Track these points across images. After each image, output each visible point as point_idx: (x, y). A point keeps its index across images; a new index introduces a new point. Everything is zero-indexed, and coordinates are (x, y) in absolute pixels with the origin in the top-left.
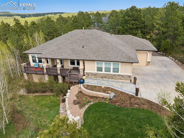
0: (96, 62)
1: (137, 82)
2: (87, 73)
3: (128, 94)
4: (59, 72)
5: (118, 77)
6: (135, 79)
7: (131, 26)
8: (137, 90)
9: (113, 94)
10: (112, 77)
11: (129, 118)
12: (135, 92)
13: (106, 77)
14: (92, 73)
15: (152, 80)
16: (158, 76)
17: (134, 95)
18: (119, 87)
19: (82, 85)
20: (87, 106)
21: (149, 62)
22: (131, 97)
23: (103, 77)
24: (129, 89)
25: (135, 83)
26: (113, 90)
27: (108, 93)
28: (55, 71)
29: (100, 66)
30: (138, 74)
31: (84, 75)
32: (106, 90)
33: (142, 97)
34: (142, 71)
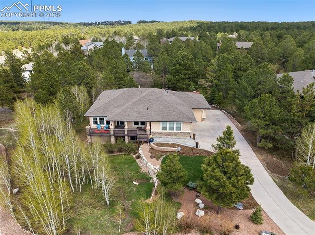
0: (161, 123)
1: (196, 137)
2: (153, 132)
3: (190, 147)
4: (126, 133)
5: (180, 134)
6: (194, 135)
7: (183, 76)
8: (197, 144)
9: (179, 148)
10: (175, 134)
11: (194, 163)
12: (195, 145)
13: (169, 135)
14: (158, 132)
15: (208, 134)
16: (212, 131)
17: (195, 148)
18: (183, 142)
19: (151, 143)
20: (162, 159)
21: (204, 118)
22: (193, 149)
23: (168, 135)
24: (191, 143)
25: (194, 138)
26: (178, 145)
27: (175, 148)
28: (122, 132)
29: (165, 126)
30: (195, 130)
31: (150, 134)
32: (173, 145)
33: (201, 148)
34: (199, 127)
